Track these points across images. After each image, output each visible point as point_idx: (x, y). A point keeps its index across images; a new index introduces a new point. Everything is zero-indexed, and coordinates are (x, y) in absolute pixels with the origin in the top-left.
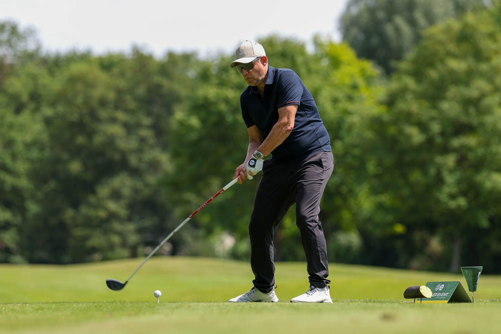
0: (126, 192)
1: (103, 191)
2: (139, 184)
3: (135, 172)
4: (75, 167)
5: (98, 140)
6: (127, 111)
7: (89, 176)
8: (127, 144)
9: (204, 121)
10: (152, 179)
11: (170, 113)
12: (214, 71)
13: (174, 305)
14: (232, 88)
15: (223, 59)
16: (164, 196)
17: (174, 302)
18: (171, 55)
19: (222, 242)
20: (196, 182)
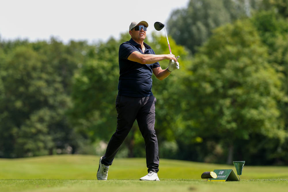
0: (47, 118)
1: (34, 118)
2: (54, 114)
3: (52, 107)
4: (19, 104)
5: (31, 89)
6: (48, 73)
7: (26, 109)
8: (47, 91)
9: (90, 79)
10: (61, 111)
11: (72, 74)
12: (96, 51)
13: (73, 181)
14: (106, 61)
15: (101, 45)
16: (68, 121)
17: (74, 180)
18: (72, 43)
19: (100, 147)
20: (86, 113)
